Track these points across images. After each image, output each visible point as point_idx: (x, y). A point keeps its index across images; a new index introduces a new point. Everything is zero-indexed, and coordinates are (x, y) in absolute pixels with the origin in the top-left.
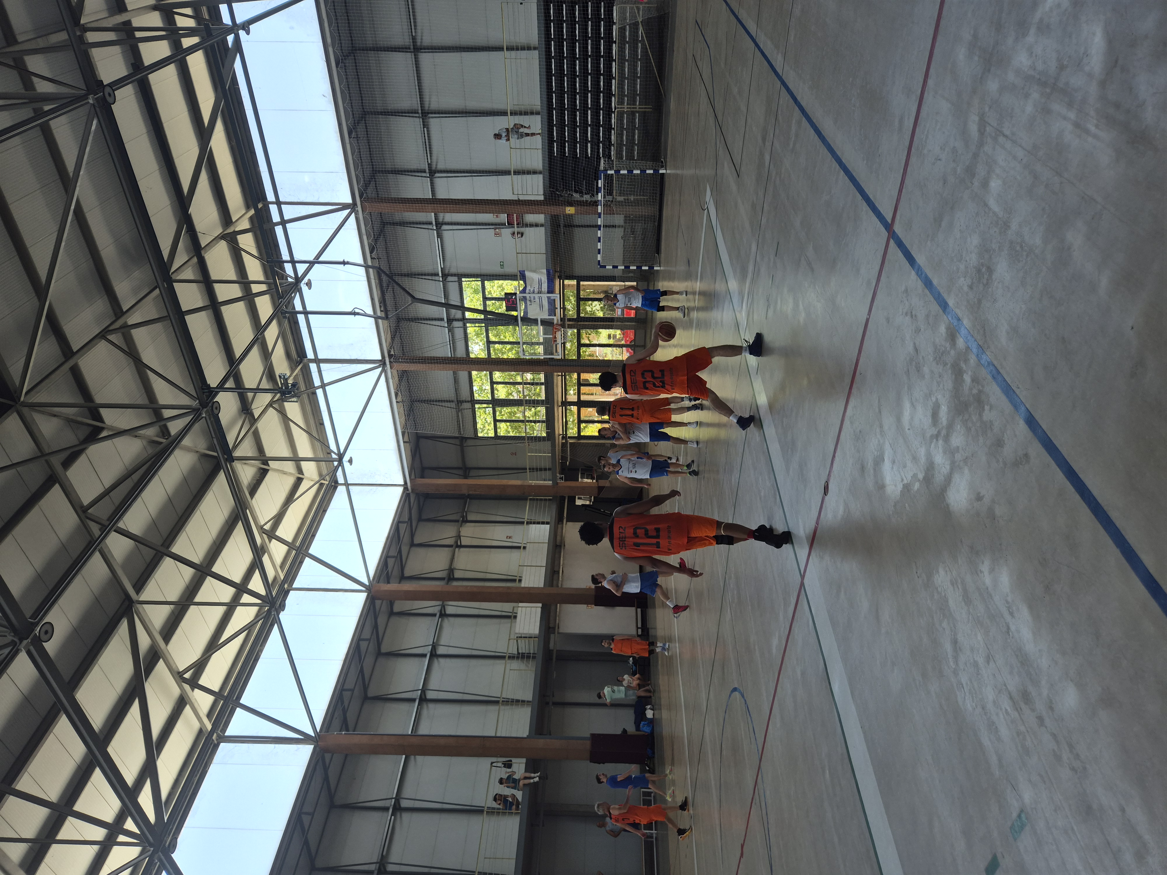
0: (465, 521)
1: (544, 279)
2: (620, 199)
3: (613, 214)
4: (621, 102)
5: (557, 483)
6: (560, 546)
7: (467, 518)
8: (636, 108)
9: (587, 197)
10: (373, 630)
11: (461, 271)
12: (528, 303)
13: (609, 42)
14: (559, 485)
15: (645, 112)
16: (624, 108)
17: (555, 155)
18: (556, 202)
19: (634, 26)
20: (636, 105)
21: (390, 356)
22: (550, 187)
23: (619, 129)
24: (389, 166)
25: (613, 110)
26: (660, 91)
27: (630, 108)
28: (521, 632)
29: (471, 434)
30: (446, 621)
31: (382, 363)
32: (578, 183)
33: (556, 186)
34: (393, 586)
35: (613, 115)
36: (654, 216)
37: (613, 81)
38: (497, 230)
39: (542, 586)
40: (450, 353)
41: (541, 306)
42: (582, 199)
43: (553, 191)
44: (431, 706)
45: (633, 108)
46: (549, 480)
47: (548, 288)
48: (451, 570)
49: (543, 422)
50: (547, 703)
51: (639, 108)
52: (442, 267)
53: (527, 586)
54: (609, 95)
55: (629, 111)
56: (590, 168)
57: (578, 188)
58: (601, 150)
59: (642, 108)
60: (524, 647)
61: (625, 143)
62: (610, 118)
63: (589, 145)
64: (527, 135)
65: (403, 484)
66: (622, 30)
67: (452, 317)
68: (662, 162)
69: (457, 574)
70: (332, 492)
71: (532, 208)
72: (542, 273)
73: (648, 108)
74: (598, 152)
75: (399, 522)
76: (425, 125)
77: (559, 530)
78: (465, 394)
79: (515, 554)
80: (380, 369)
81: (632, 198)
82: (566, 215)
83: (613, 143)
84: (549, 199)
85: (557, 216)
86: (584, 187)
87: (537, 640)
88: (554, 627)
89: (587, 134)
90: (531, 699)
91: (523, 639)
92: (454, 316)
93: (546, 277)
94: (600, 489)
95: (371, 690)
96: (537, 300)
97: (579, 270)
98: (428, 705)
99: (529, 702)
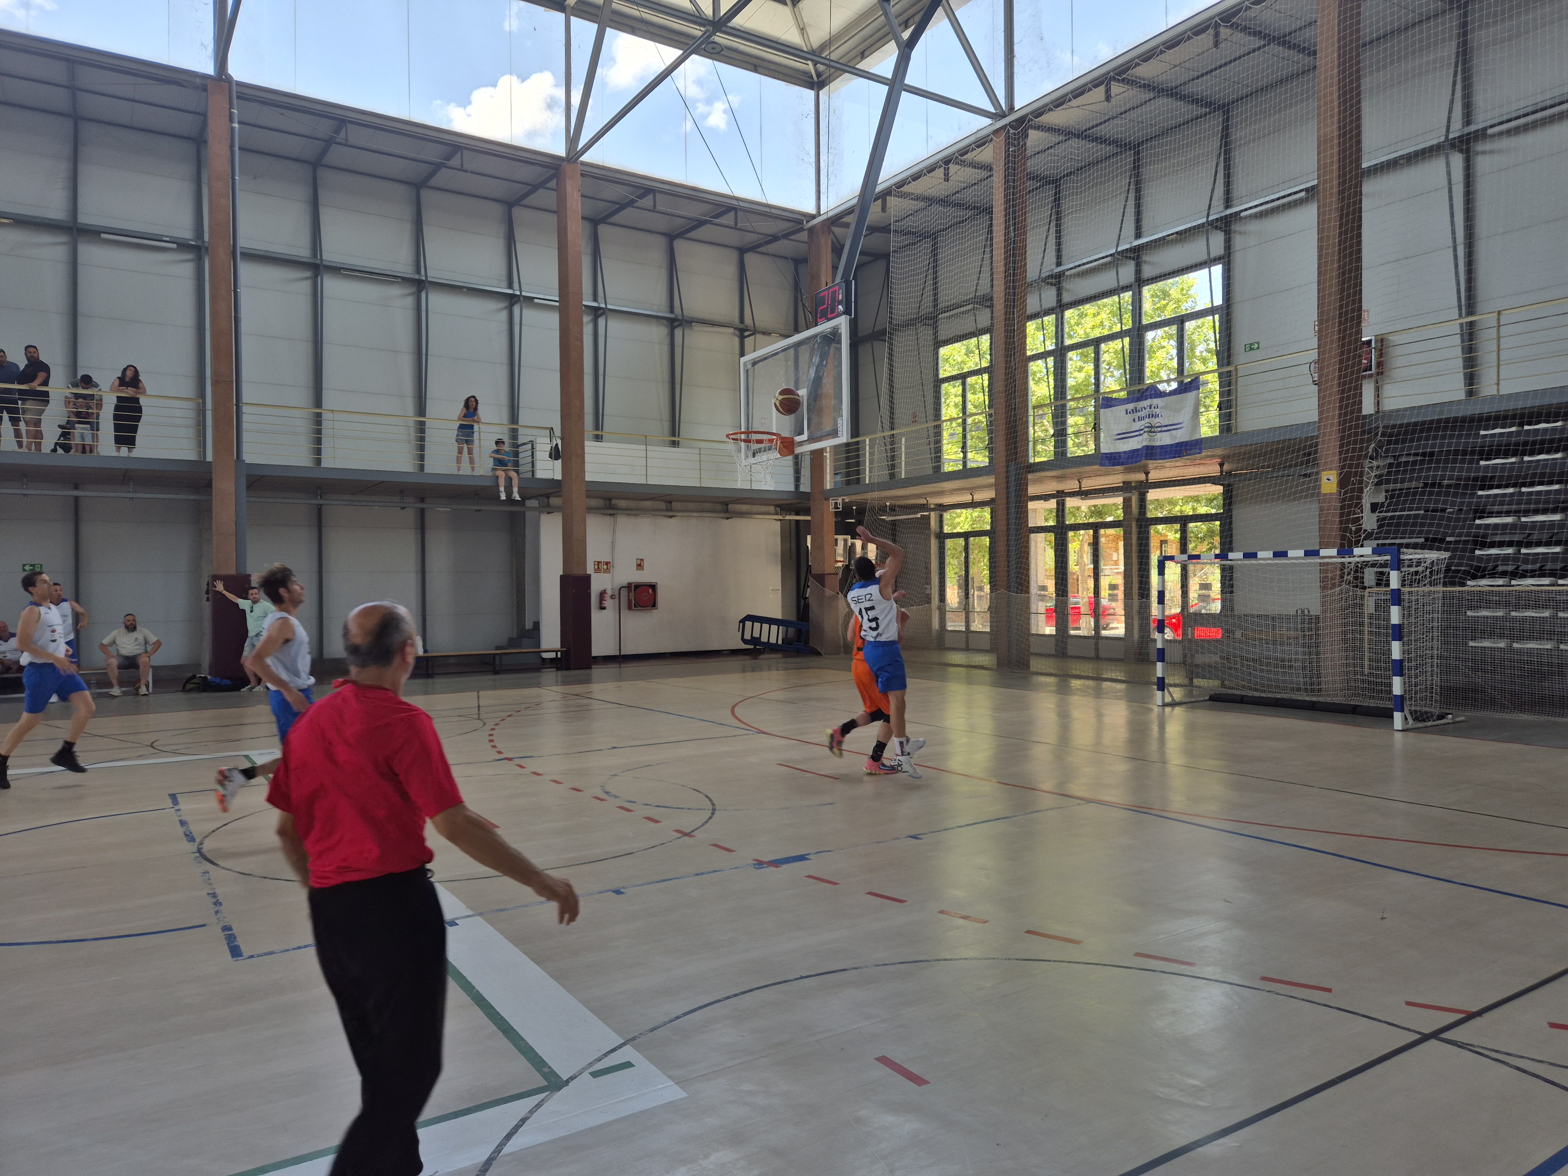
2: (1370, 606)
3: (1324, 588)
5: (827, 499)
6: (725, 511)
10: (529, 184)
11: (1238, 258)
12: (1131, 406)
14: (825, 502)
17: (1482, 433)
18: (1348, 444)
21: (1021, 123)
22: (1386, 427)
29: (943, 333)
31: (1005, 111)
32: (1400, 496)
33: (1389, 443)
34: (575, 204)
36: (1320, 690)
39: (587, 479)
40: (1072, 265)
41: (1124, 436)
43: (1377, 434)
44: (410, 301)
46: (833, 484)
47: (1162, 447)
49: (965, 463)
52: (1243, 214)
53: (587, 450)
56: (1439, 525)
58: (1493, 551)
61: (1513, 614)
65: (821, 210)
67: (1145, 258)
69: (679, 334)
70: (800, 79)
71: (1332, 386)
77: (763, 508)
80: (992, 110)
82: (1317, 473)
83: (1513, 582)
84: (1357, 426)
85: (1316, 452)
86: (1389, 514)
87: (529, 475)
88: (549, 506)
89: (1536, 512)
90: (426, 471)
91: (530, 453)
92: (1145, 262)
93: (1187, 439)
94: (821, 579)
95: (425, 194)
96: (1138, 425)
97: (1242, 515)
98: (412, 294)
99: (422, 467)
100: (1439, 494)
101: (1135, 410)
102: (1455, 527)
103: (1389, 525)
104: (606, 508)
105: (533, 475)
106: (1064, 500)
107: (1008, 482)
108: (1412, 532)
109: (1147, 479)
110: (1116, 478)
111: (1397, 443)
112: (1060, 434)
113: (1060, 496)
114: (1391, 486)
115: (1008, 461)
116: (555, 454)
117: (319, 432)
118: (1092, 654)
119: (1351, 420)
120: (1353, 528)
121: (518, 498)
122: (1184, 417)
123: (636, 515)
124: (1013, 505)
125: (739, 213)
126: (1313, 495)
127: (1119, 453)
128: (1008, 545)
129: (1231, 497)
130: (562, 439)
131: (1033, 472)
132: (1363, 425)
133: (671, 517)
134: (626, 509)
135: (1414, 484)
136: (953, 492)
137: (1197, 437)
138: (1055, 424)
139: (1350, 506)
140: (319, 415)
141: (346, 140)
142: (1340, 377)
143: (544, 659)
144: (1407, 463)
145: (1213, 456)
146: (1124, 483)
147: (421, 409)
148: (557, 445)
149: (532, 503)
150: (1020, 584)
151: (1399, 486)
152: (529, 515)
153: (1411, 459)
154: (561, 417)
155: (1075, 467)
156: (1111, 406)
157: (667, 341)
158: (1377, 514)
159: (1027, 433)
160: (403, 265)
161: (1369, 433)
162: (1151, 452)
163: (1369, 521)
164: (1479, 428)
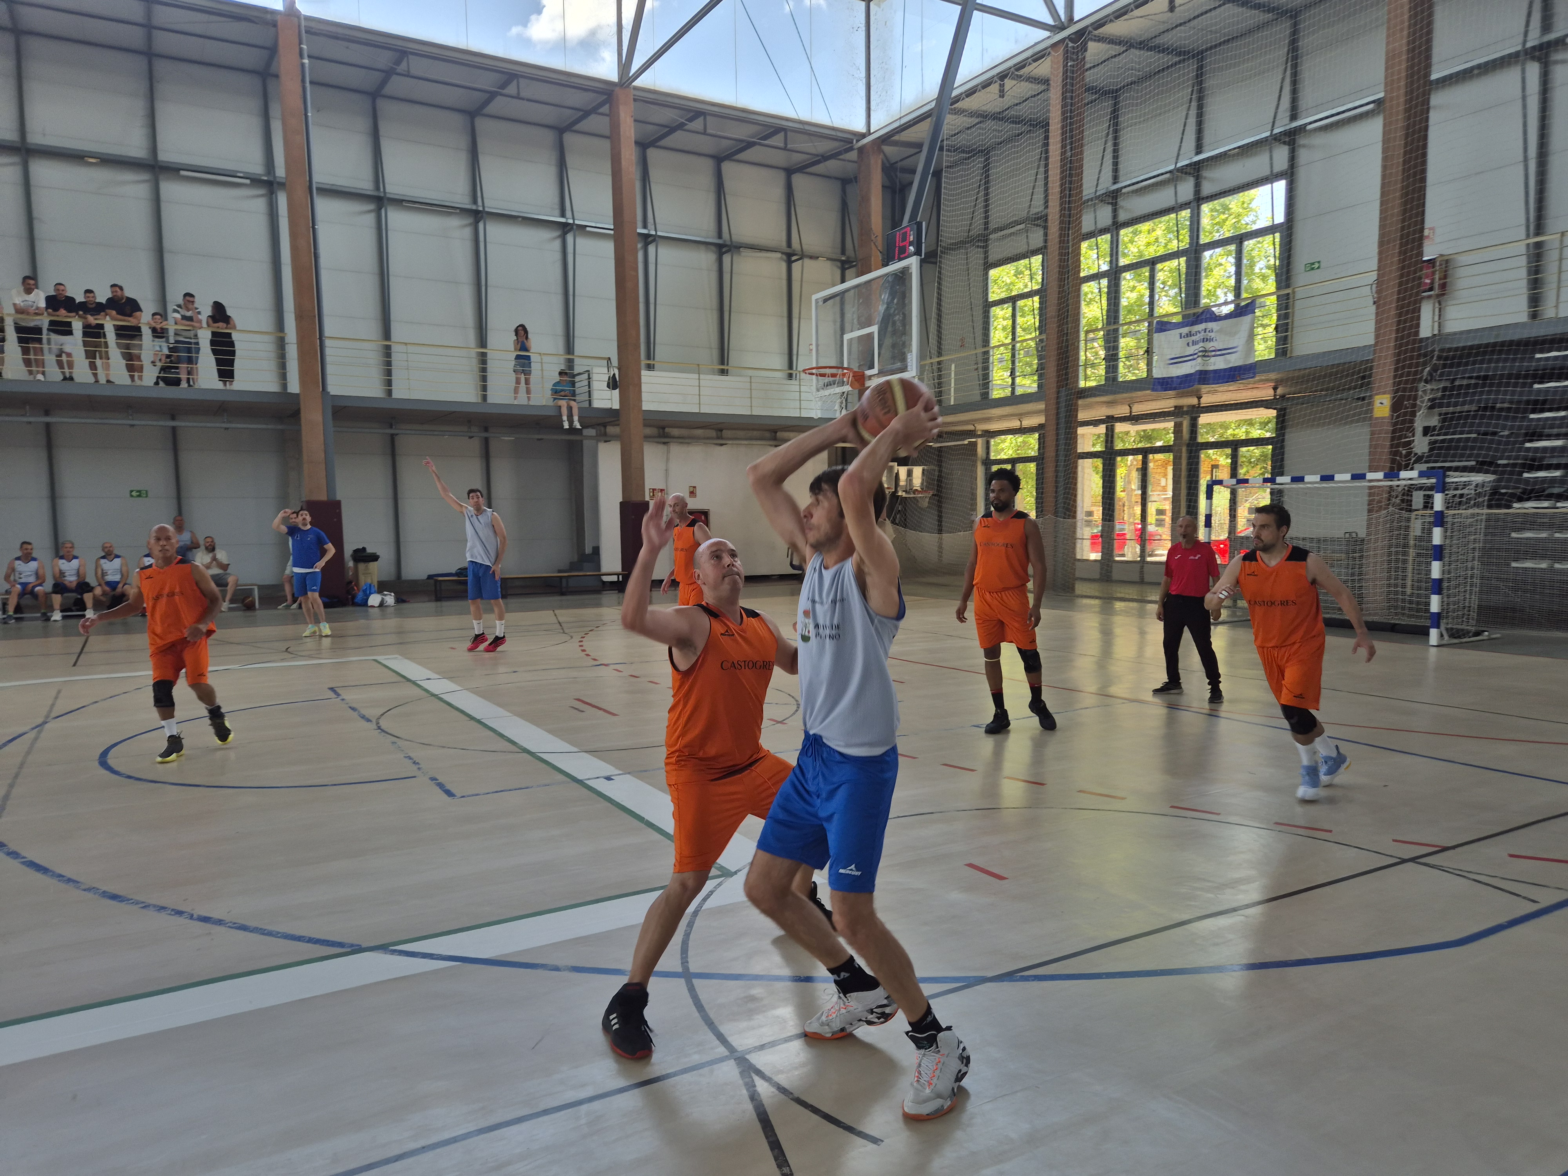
0: (843, 265)
3: (1370, 511)
7: (848, 268)
9: (1418, 445)
11: (1302, 174)
12: (1186, 330)
17: (1538, 356)
18: (1403, 367)
21: (1078, 36)
22: (1442, 350)
28: (595, 377)
29: (994, 254)
31: (1065, 23)
32: (1452, 419)
33: (1444, 366)
34: (628, 131)
39: (644, 408)
41: (1176, 361)
42: (1415, 433)
43: (1432, 357)
44: (468, 232)
47: (1215, 371)
49: (1013, 390)
50: (486, 430)
52: (1309, 127)
53: (643, 379)
58: (1543, 474)
61: (1559, 535)
65: (871, 129)
67: (1205, 174)
69: (727, 260)
71: (1389, 309)
80: (1054, 22)
82: (1371, 397)
83: (1558, 504)
84: (1413, 350)
85: (1370, 376)
86: (1441, 438)
87: (586, 405)
88: (605, 434)
90: (489, 401)
91: (587, 383)
92: (1205, 178)
93: (1239, 364)
95: (481, 124)
96: (1191, 350)
97: (1294, 439)
98: (470, 224)
99: (485, 398)
100: (1491, 417)
101: (1190, 334)
102: (1505, 451)
103: (1440, 448)
104: (660, 436)
105: (590, 404)
106: (1112, 426)
107: (1058, 408)
108: (1462, 456)
109: (1199, 404)
110: (1167, 403)
111: (1451, 366)
112: (1112, 359)
113: (1110, 421)
114: (1444, 410)
115: (1058, 387)
116: (613, 384)
117: (389, 364)
118: (1137, 579)
119: (1407, 344)
120: (1404, 452)
121: (579, 427)
122: (1239, 341)
123: (688, 443)
124: (1062, 431)
125: (789, 134)
126: (1364, 419)
127: (1172, 378)
128: (1057, 471)
129: (1283, 421)
130: (619, 369)
131: (1084, 397)
132: (1420, 348)
133: (722, 445)
134: (679, 438)
135: (1466, 408)
136: (1001, 418)
137: (1251, 361)
138: (1107, 349)
139: (1401, 430)
140: (388, 348)
141: (408, 71)
142: (1398, 300)
143: (604, 583)
144: (1460, 386)
145: (1267, 380)
146: (1176, 407)
147: (482, 341)
148: (614, 375)
149: (591, 432)
150: (1068, 510)
151: (1451, 409)
152: (586, 443)
153: (1465, 382)
154: (618, 347)
155: (1127, 392)
156: (1165, 331)
157: (715, 267)
158: (1428, 438)
159: (1078, 359)
160: (460, 196)
161: (1425, 355)
162: (1204, 377)
163: (1421, 445)
164: (1535, 352)
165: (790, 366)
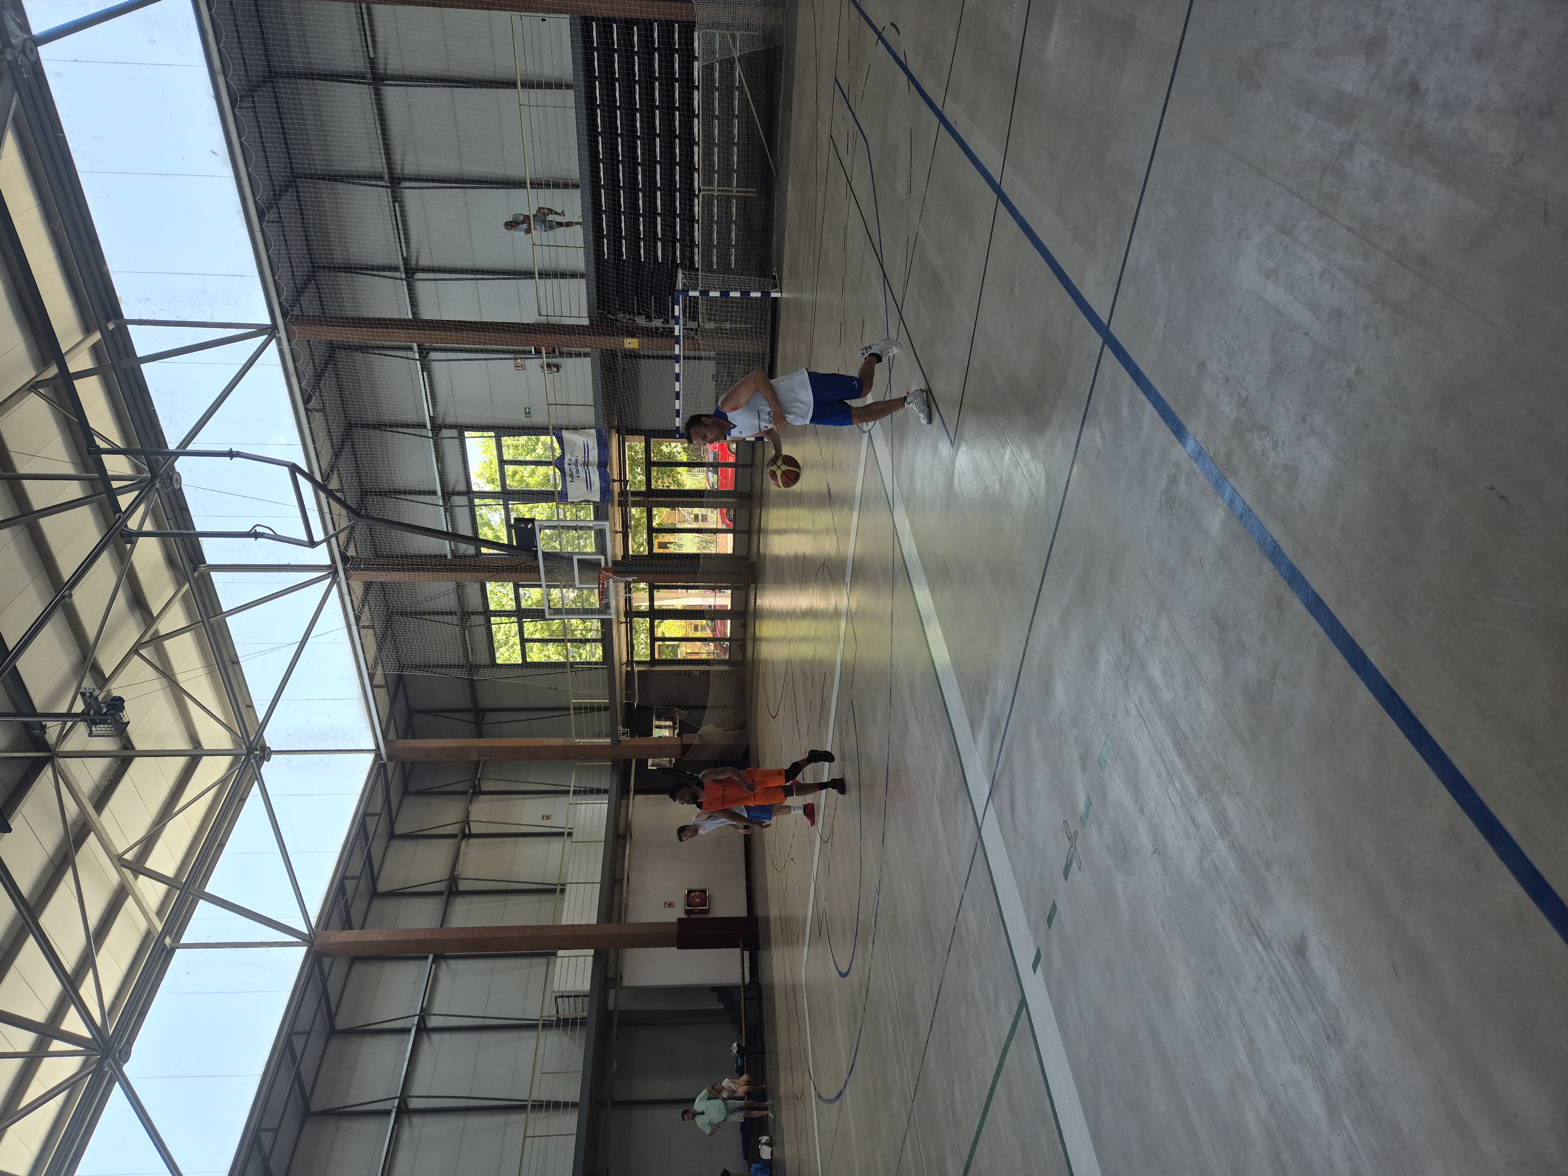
0: (478, 792)
1: (593, 443)
2: (711, 325)
3: (699, 350)
4: (708, 181)
5: (619, 741)
6: (624, 837)
7: (480, 788)
8: (732, 191)
9: (657, 323)
10: (321, 998)
11: (461, 422)
12: (568, 479)
13: (688, 87)
14: (622, 744)
15: (746, 198)
16: (713, 190)
17: (606, 257)
18: (608, 331)
19: (728, 65)
20: (732, 186)
21: (345, 558)
22: (598, 308)
23: (705, 222)
24: (339, 258)
25: (697, 193)
26: (769, 167)
27: (722, 191)
28: (562, 988)
29: (485, 659)
30: (443, 965)
31: (332, 570)
32: (642, 302)
33: (609, 306)
34: (353, 934)
35: (696, 201)
36: (763, 354)
37: (696, 148)
38: (519, 361)
41: (589, 484)
42: (649, 325)
43: (603, 314)
44: (416, 1121)
45: (727, 191)
46: (607, 736)
47: (599, 456)
48: (453, 879)
49: (596, 641)
50: (604, 1104)
51: (737, 192)
52: (432, 414)
53: (569, 922)
54: (689, 169)
55: (721, 196)
57: (643, 310)
58: (678, 253)
59: (743, 192)
60: (567, 1010)
61: (715, 243)
62: (692, 206)
63: (659, 244)
64: (560, 224)
65: (374, 748)
66: (708, 69)
67: (452, 488)
68: (774, 278)
69: (463, 886)
72: (589, 434)
73: (751, 192)
74: (674, 256)
75: (365, 815)
76: (397, 199)
77: (623, 810)
78: (474, 602)
79: (556, 845)
80: (329, 580)
81: (727, 325)
82: (625, 350)
83: (697, 243)
84: (597, 325)
85: (611, 351)
86: (653, 308)
87: (586, 1000)
88: (615, 980)
89: (656, 228)
90: (578, 1100)
91: (566, 1000)
92: (454, 488)
93: (595, 440)
94: (685, 748)
95: (316, 1103)
96: (582, 474)
97: (647, 422)
98: (410, 1119)
99: (574, 1105)
101: (571, 476)
102: (663, 272)
105: (586, 997)
108: (665, 300)
111: (609, 302)
114: (636, 310)
118: (746, 536)
119: (592, 331)
120: (661, 329)
122: (579, 440)
123: (626, 906)
125: (368, 812)
126: (639, 353)
127: (601, 490)
128: (661, 573)
129: (635, 430)
133: (628, 880)
139: (647, 332)
151: (636, 306)
156: (566, 495)
158: (653, 319)
160: (381, 1125)
161: (601, 317)
162: (603, 464)
164: (603, 261)
165: (561, 834)
